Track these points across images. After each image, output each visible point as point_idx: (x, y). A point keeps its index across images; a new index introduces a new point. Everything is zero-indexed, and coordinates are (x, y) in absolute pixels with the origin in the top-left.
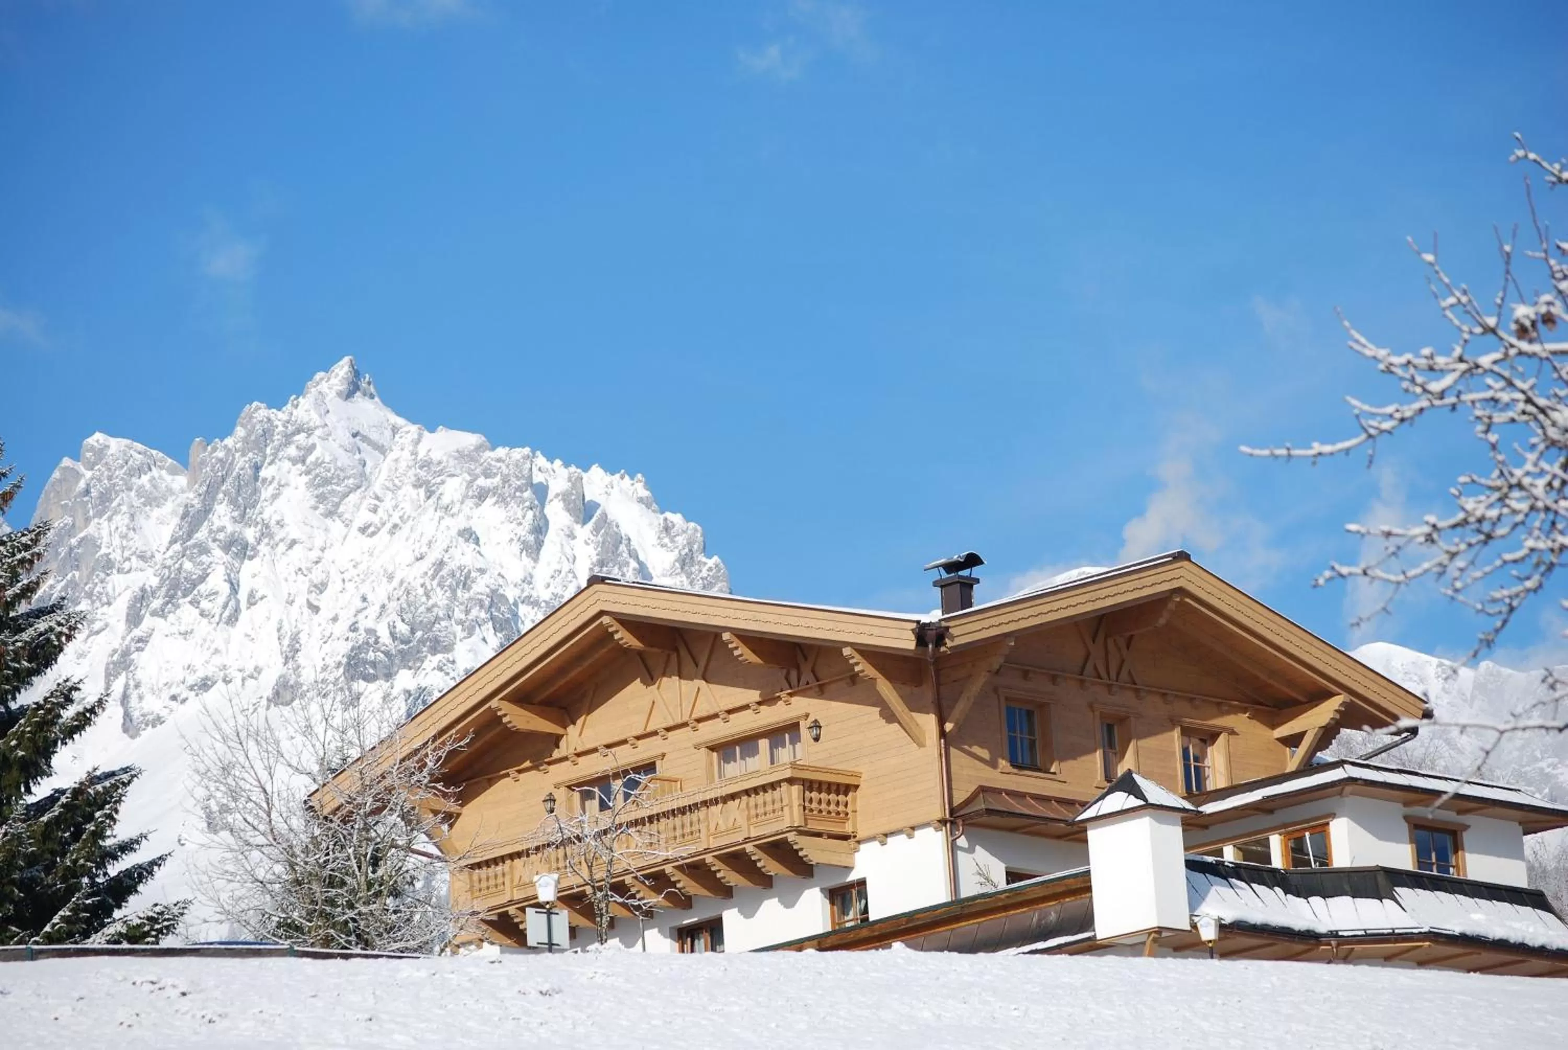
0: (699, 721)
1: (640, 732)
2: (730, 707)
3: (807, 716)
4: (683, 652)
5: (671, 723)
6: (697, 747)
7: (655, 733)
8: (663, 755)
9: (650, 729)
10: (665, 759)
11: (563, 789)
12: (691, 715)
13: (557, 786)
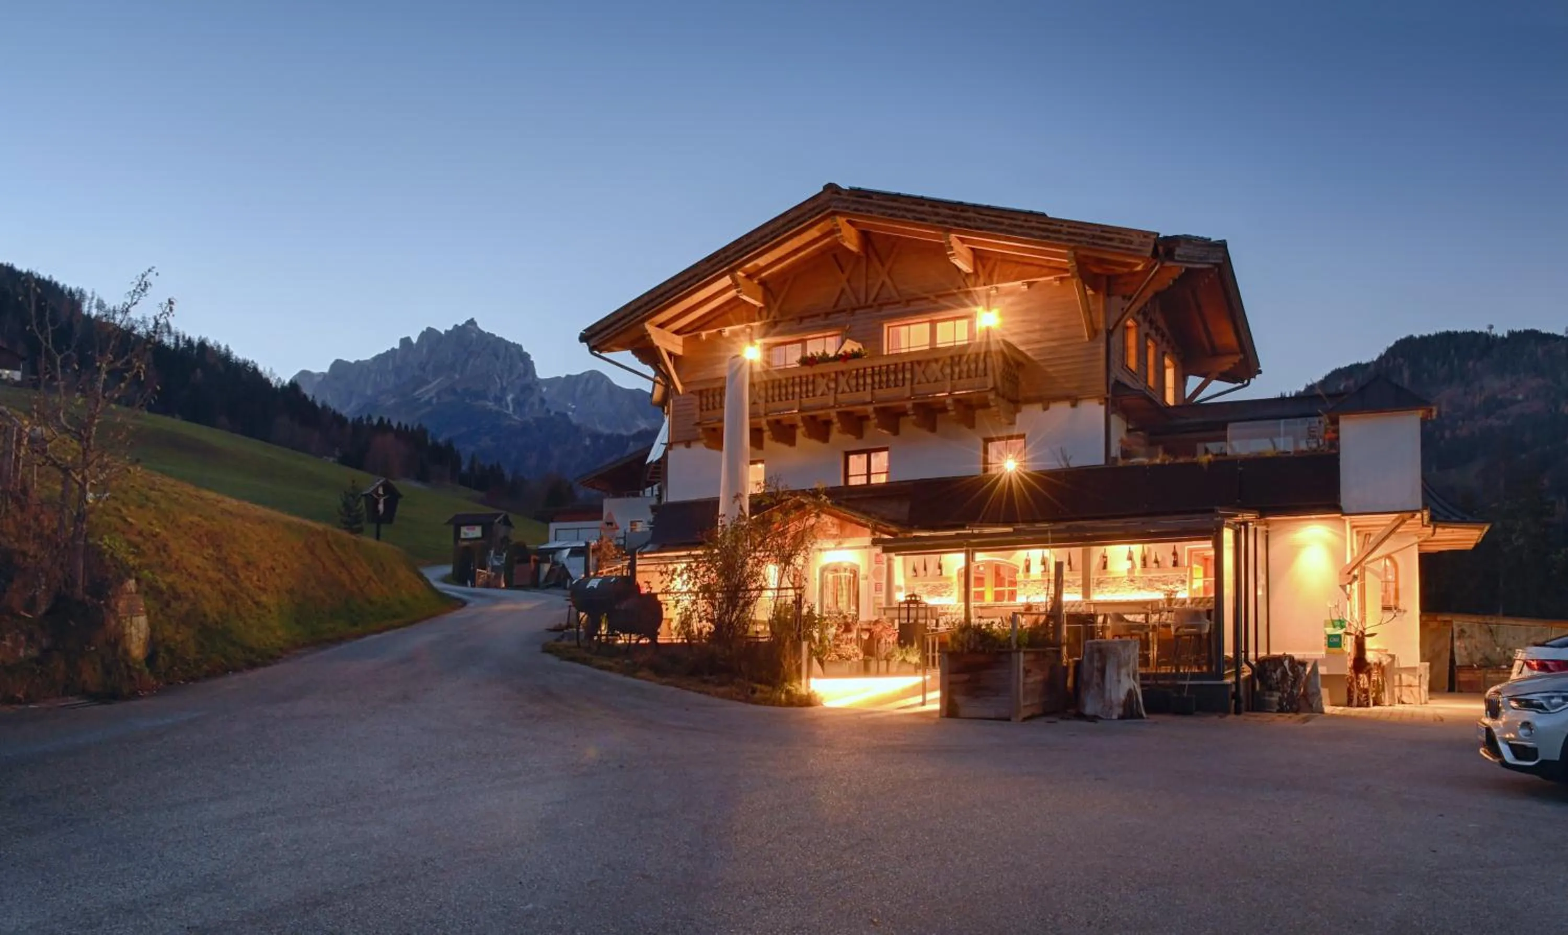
0: (881, 305)
2: (910, 297)
5: (855, 304)
7: (843, 311)
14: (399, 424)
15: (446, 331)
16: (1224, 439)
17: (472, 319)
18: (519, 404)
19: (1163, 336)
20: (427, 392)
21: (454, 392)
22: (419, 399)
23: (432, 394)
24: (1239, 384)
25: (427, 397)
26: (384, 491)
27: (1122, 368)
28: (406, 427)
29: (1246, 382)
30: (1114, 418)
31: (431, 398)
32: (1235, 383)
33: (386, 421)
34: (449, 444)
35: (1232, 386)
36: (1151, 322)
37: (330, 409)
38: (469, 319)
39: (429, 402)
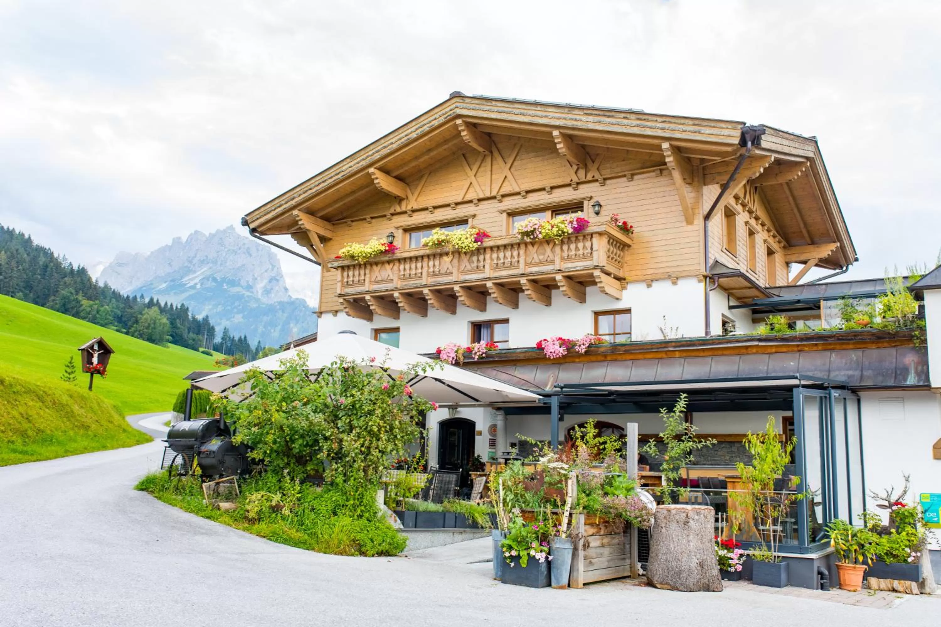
0: (503, 196)
1: (459, 199)
2: (528, 189)
3: (591, 198)
4: (496, 154)
5: (481, 196)
6: (501, 212)
7: (471, 202)
8: (475, 216)
9: (467, 198)
10: (476, 218)
11: (400, 231)
12: (498, 192)
13: (398, 228)
14: (166, 304)
15: (210, 234)
16: (818, 317)
17: (232, 225)
18: (267, 292)
19: (763, 225)
20: (192, 279)
21: (215, 279)
22: (186, 284)
23: (197, 280)
24: (838, 271)
25: (192, 283)
26: (99, 347)
27: (722, 251)
28: (172, 305)
29: (844, 268)
30: (712, 295)
31: (196, 284)
32: (835, 269)
33: (155, 301)
34: (206, 319)
35: (832, 272)
36: (750, 212)
37: (111, 289)
38: (229, 225)
39: (193, 287)
